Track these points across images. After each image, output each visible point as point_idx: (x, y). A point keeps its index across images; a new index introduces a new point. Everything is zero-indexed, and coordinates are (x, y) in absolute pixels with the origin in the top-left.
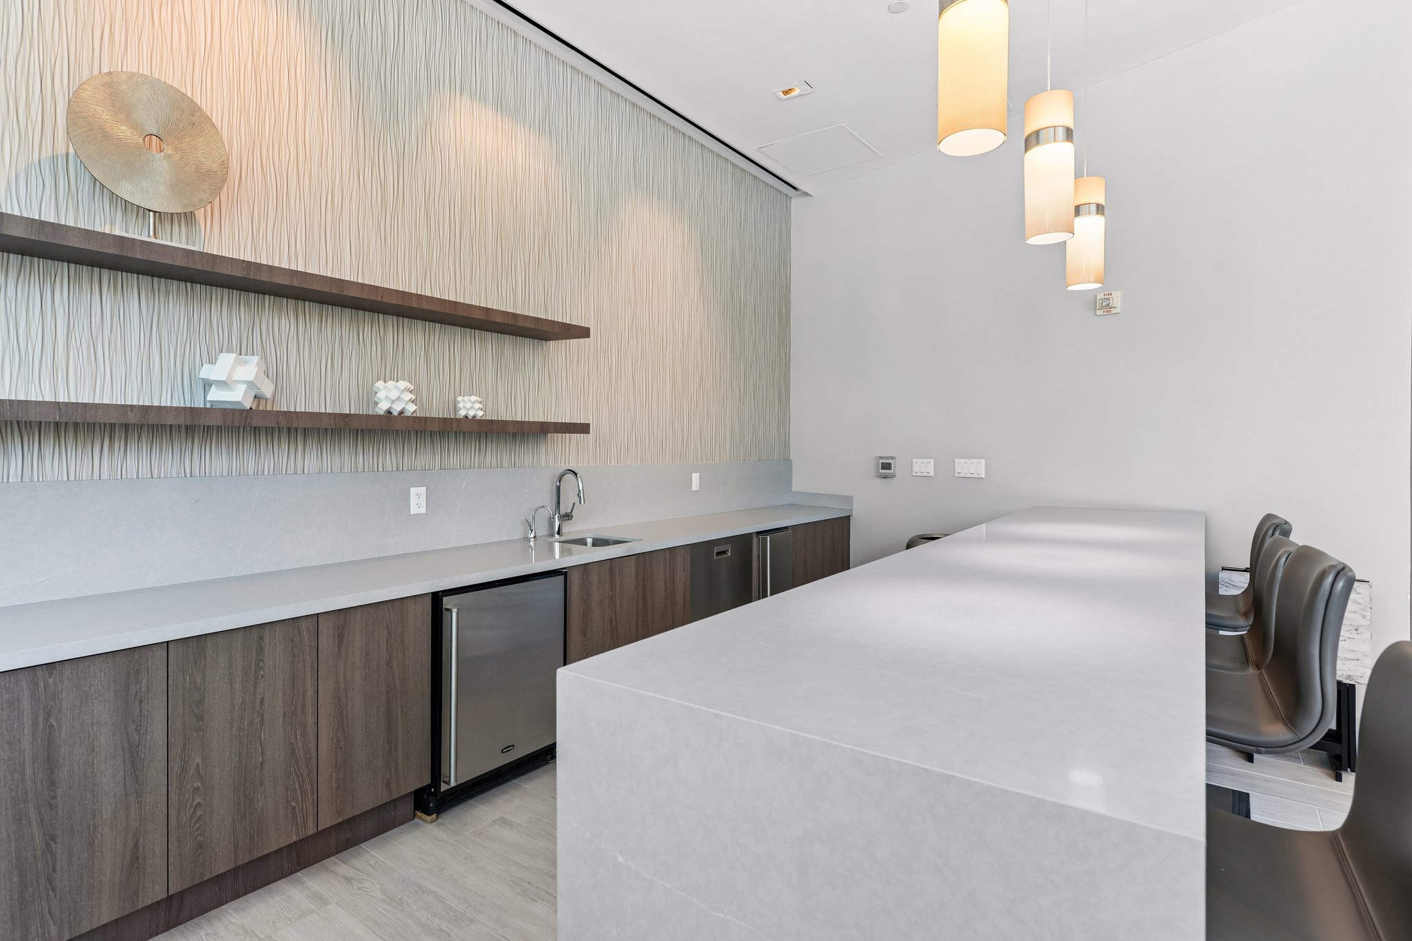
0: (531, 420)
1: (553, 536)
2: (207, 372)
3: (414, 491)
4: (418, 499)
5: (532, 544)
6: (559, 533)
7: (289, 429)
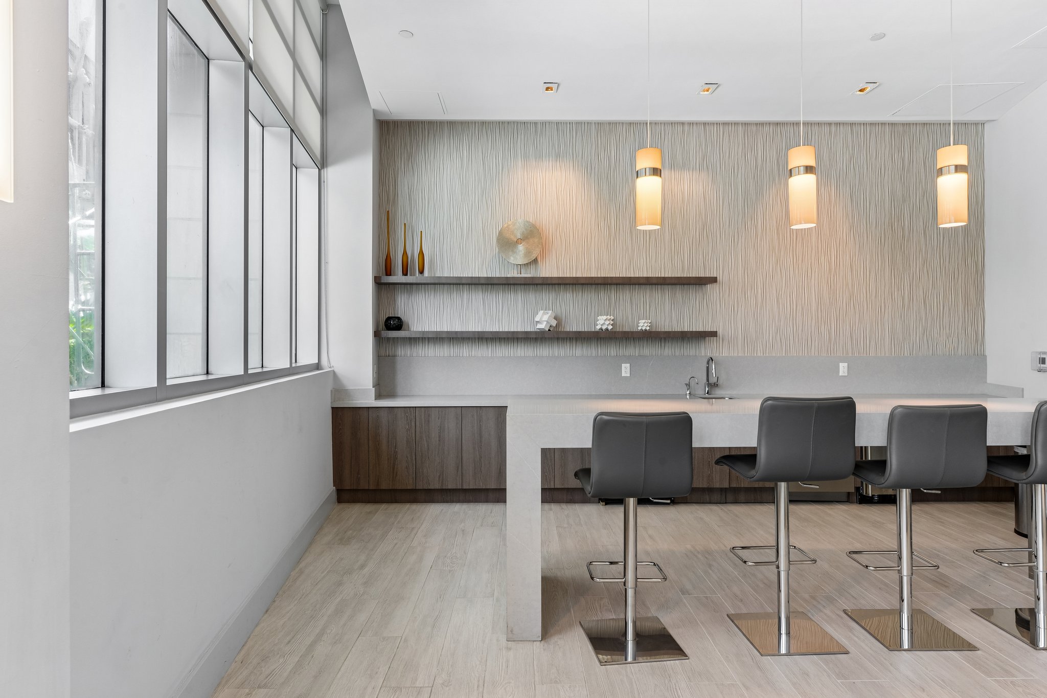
0: (694, 330)
1: (705, 394)
2: (537, 319)
3: (623, 365)
4: (626, 370)
5: (688, 397)
6: (708, 393)
7: (570, 338)
